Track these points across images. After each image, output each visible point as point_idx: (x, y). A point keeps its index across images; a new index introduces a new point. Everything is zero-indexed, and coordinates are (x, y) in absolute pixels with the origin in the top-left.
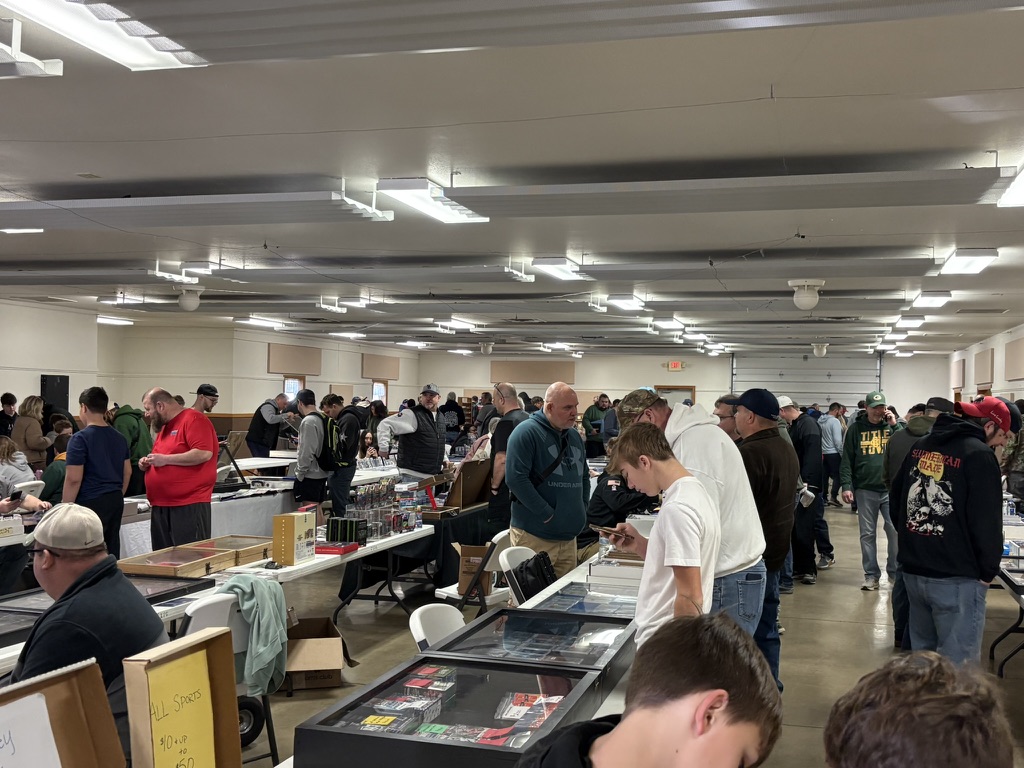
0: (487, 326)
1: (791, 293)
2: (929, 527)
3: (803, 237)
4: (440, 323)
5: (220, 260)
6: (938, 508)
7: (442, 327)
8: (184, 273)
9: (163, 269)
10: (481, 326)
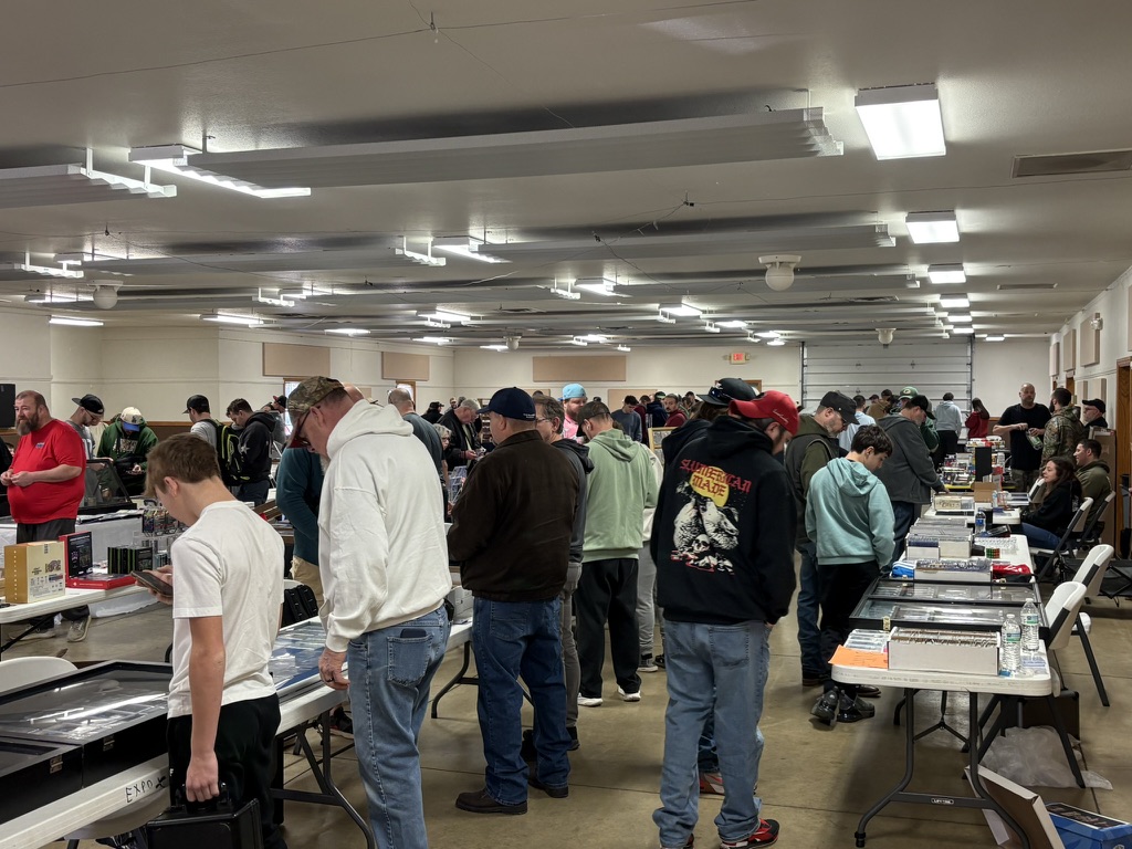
0: (484, 318)
1: (762, 272)
2: (713, 561)
3: (692, 205)
4: (429, 316)
5: (93, 250)
6: (721, 539)
7: (432, 320)
8: (65, 267)
9: (33, 262)
10: (478, 318)
